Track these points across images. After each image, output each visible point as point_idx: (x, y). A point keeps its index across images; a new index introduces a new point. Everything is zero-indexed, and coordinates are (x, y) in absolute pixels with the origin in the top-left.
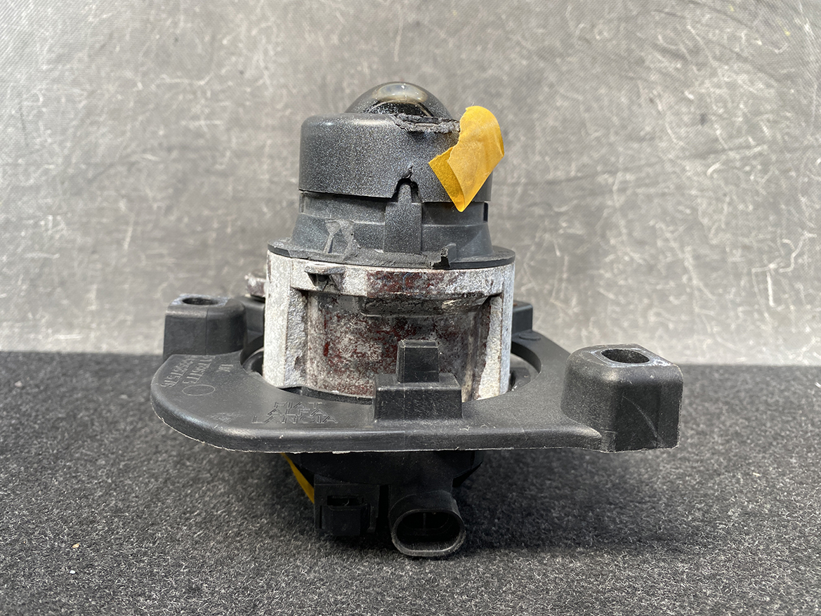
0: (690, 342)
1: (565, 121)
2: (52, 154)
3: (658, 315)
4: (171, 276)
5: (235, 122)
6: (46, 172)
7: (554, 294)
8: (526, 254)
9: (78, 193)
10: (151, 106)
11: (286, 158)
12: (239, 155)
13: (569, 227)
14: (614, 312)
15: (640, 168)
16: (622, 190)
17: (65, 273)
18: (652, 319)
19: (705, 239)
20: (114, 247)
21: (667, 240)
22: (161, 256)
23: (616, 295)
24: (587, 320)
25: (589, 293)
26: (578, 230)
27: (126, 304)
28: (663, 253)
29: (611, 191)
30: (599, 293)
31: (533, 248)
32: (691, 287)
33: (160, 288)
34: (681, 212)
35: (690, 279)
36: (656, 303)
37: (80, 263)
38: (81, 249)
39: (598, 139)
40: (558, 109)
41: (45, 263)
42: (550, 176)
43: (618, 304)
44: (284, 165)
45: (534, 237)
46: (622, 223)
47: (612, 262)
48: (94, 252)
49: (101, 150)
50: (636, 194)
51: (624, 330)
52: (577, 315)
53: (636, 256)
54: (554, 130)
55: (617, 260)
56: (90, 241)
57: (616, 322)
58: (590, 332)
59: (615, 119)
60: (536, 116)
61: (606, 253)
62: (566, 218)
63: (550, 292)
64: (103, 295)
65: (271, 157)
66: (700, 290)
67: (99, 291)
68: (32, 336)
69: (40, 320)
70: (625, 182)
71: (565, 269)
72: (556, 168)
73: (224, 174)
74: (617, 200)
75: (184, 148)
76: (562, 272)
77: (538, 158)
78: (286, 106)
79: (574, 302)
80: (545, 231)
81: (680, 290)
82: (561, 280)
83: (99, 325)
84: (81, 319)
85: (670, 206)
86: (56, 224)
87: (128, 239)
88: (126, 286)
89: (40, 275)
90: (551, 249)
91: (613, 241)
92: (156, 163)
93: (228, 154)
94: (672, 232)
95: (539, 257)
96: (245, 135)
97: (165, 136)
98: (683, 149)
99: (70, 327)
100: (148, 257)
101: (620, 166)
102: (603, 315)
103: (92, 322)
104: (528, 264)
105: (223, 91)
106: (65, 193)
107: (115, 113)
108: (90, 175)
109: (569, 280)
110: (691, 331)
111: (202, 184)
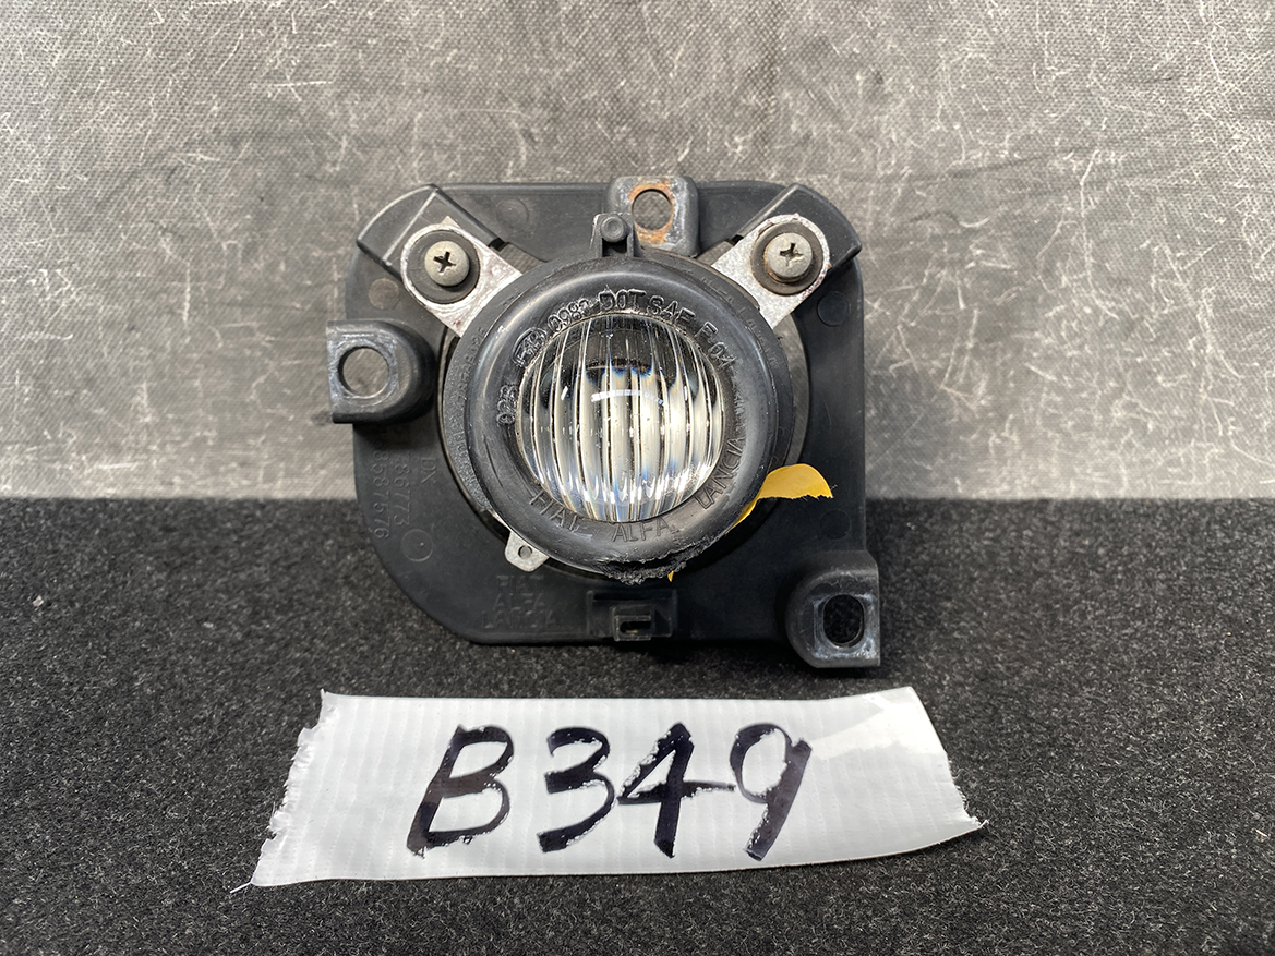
0: (1181, 452)
1: (1000, 46)
2: (23, 158)
3: (1131, 406)
4: (272, 365)
5: (352, 81)
6: (20, 191)
7: (947, 375)
8: (902, 307)
9: (85, 227)
10: (188, 57)
11: (452, 147)
12: (365, 143)
13: (986, 257)
14: (1050, 403)
15: (1138, 139)
16: (1097, 184)
17: (90, 365)
18: (1118, 413)
19: (1243, 272)
20: (165, 319)
21: (1171, 275)
22: (249, 331)
23: (1059, 376)
24: (1003, 418)
25: (1012, 372)
26: (1003, 261)
27: (201, 412)
28: (1159, 298)
29: (1077, 186)
30: (1029, 372)
31: (915, 298)
32: (1201, 360)
33: (254, 385)
34: (1207, 223)
35: (1201, 345)
36: (1130, 387)
37: (112, 348)
38: (110, 325)
39: (1062, 83)
40: (988, 22)
41: (53, 348)
42: (960, 163)
43: (1060, 390)
44: (452, 158)
45: (920, 276)
46: (1089, 245)
47: (1059, 318)
48: (131, 329)
49: (109, 149)
50: (1125, 191)
51: (1066, 435)
52: (984, 410)
53: (1105, 306)
54: (977, 68)
55: (1070, 313)
56: (120, 310)
57: (1052, 421)
58: (1005, 439)
59: (1104, 41)
60: (942, 39)
61: (1050, 302)
62: (983, 238)
63: (941, 373)
64: (159, 398)
65: (425, 145)
66: (1216, 363)
67: (151, 392)
68: (57, 466)
69: (64, 442)
70: (1107, 167)
71: (971, 332)
72: (973, 145)
73: (341, 183)
74: (1086, 203)
75: (261, 136)
76: (964, 338)
77: (939, 126)
78: (447, 45)
79: (981, 388)
80: (941, 265)
81: (1179, 363)
82: (961, 352)
83: (162, 446)
84: (131, 438)
85: (1186, 214)
86: (56, 286)
87: (187, 306)
88: (197, 383)
89: (48, 369)
90: (948, 297)
91: (1065, 280)
92: (213, 167)
93: (344, 143)
94: (1183, 260)
95: (925, 312)
96: (372, 105)
97: (224, 115)
98: (1233, 98)
99: (116, 451)
100: (225, 334)
101: (1100, 136)
102: (1031, 409)
103: (149, 443)
104: (905, 326)
105: (322, 20)
106: (60, 226)
107: (122, 75)
108: (99, 194)
109: (976, 351)
110: (1188, 433)
111: (303, 201)
